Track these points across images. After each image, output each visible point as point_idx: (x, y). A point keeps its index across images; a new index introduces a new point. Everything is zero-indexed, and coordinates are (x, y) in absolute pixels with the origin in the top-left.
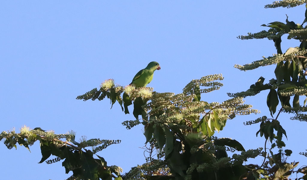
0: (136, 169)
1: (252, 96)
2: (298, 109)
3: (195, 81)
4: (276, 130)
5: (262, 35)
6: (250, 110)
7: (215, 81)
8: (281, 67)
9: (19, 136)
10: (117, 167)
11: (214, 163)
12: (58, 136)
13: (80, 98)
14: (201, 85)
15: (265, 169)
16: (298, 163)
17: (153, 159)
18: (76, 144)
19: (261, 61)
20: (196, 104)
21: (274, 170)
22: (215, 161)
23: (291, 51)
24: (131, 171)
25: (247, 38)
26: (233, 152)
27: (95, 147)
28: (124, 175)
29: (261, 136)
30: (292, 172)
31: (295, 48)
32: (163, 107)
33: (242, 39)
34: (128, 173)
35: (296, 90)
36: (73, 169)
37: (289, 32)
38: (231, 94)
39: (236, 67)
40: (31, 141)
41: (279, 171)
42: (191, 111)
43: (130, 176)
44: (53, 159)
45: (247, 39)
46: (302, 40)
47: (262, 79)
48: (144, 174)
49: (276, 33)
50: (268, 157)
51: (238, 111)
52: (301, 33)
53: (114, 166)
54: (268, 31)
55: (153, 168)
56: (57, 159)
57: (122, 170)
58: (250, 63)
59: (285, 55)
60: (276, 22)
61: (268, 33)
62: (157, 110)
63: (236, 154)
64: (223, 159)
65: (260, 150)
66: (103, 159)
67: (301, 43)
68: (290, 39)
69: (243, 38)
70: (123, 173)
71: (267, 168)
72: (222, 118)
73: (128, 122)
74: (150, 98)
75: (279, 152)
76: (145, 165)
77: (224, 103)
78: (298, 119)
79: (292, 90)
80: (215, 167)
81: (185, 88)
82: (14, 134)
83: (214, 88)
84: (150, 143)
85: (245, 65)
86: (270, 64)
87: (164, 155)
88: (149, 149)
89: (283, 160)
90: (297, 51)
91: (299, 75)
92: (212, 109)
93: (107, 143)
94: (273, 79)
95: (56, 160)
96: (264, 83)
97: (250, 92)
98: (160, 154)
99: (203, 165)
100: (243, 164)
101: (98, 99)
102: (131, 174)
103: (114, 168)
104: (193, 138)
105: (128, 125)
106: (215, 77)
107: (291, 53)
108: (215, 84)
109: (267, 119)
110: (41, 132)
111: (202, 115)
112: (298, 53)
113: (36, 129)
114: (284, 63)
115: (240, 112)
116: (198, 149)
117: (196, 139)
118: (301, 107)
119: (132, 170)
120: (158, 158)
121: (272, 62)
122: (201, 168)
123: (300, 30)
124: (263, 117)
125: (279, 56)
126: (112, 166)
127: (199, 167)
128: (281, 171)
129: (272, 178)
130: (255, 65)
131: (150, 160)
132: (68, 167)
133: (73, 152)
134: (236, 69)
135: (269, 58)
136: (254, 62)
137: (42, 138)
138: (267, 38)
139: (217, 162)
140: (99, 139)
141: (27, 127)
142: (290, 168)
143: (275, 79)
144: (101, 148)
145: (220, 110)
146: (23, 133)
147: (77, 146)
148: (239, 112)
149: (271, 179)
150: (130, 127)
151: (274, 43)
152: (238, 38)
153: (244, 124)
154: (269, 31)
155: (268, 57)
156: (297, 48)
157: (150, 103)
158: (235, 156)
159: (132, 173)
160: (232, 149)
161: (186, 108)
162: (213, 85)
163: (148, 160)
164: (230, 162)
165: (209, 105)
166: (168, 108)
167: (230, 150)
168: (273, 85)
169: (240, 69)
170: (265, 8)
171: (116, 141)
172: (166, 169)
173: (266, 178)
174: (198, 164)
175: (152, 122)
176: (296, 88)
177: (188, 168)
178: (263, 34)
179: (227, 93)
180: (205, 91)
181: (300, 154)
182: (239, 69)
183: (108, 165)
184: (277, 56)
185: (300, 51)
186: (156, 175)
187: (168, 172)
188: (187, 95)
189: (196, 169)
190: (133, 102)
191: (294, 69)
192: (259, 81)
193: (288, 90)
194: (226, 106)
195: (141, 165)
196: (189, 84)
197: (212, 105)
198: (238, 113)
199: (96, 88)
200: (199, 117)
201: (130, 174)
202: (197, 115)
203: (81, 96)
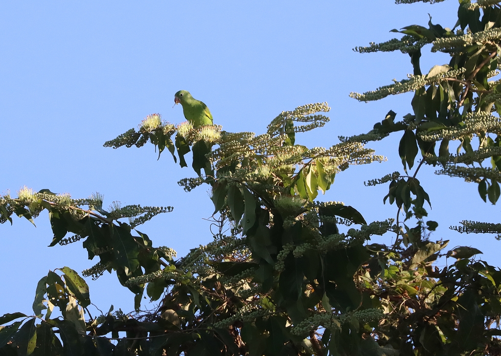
0: (197, 252)
1: (377, 141)
2: (447, 158)
3: (286, 114)
4: (414, 194)
5: (391, 46)
6: (372, 156)
7: (317, 114)
8: (422, 95)
9: (17, 203)
10: (169, 249)
11: (320, 243)
12: (76, 201)
13: (108, 144)
14: (296, 119)
15: (397, 250)
16: (447, 241)
17: (225, 236)
18: (104, 214)
19: (391, 86)
20: (288, 150)
21: (410, 253)
22: (322, 240)
23: (437, 71)
24: (189, 254)
25: (368, 50)
26: (349, 225)
27: (133, 219)
28: (179, 260)
29: (391, 202)
30: (438, 256)
31: (443, 65)
32: (238, 155)
33: (361, 52)
34: (186, 258)
35: (445, 132)
36: (101, 253)
37: (434, 42)
38: (344, 137)
39: (352, 97)
40: (35, 211)
41: (419, 255)
42: (281, 161)
43: (188, 262)
44: (69, 238)
45: (369, 52)
46: (453, 54)
47: (392, 114)
48: (210, 258)
49: (414, 42)
50: (402, 234)
51: (352, 159)
52: (453, 44)
53: (164, 247)
54: (400, 40)
55: (226, 251)
56: (75, 238)
57: (175, 253)
58: (374, 90)
59: (428, 78)
60: (413, 25)
61: (402, 43)
62: (228, 160)
63: (353, 229)
64: (332, 237)
65: (390, 223)
66: (146, 237)
67: (452, 57)
68: (436, 51)
69: (362, 50)
70: (177, 258)
71: (400, 249)
72: (330, 170)
73: (188, 181)
74: (217, 141)
75: (418, 225)
76: (212, 245)
77: (332, 148)
78: (447, 173)
79: (438, 132)
80: (321, 249)
81: (270, 125)
82: (8, 200)
83: (315, 124)
84: (221, 213)
85: (366, 93)
86: (404, 92)
87: (241, 231)
88: (219, 222)
89: (424, 237)
90: (446, 70)
91: (449, 107)
92: (314, 158)
93: (152, 212)
94: (409, 114)
95: (74, 240)
96: (396, 121)
97: (374, 135)
98: (235, 229)
99: (302, 247)
100: (364, 245)
101: (136, 145)
102: (189, 259)
103: (163, 250)
104: (287, 204)
105: (188, 185)
106: (317, 108)
107: (436, 74)
108: (317, 118)
109: (401, 177)
110: (50, 196)
111: (298, 167)
112: (448, 74)
113: (42, 191)
114: (426, 90)
115: (356, 159)
116: (295, 221)
117: (292, 207)
118: (452, 157)
119: (191, 252)
120: (233, 234)
121: (408, 88)
122: (300, 251)
123: (450, 38)
124: (394, 173)
125: (418, 78)
126: (160, 247)
127: (297, 250)
128: (422, 254)
129: (406, 264)
130: (382, 93)
131: (219, 238)
132: (93, 251)
133: (100, 226)
134: (353, 98)
135: (403, 82)
136: (380, 88)
137: (52, 205)
138: (399, 51)
139: (325, 242)
140: (139, 206)
141: (29, 188)
142: (436, 250)
143: (413, 114)
144: (143, 220)
145: (326, 159)
146: (23, 198)
147: (105, 217)
148: (355, 161)
149: (406, 266)
150: (191, 188)
151: (410, 58)
152: (355, 50)
153: (365, 184)
154: (403, 39)
155: (400, 81)
156: (446, 67)
157: (218, 150)
158: (351, 232)
159: (191, 257)
160: (347, 220)
161: (273, 156)
162: (314, 119)
163: (217, 238)
164: (345, 241)
165: (309, 151)
166: (246, 156)
167: (344, 223)
168: (410, 123)
169: (359, 99)
170: (396, 3)
171: (165, 208)
172: (244, 251)
173: (399, 265)
174: (294, 244)
175: (224, 179)
176: (446, 129)
177: (280, 252)
178: (393, 45)
179: (339, 137)
180: (303, 129)
181: (451, 228)
182: (356, 98)
183: (154, 246)
184: (416, 79)
185: (450, 70)
186: (228, 260)
187: (246, 256)
188: (274, 135)
189: (291, 252)
190: (191, 147)
191: (442, 99)
192: (387, 118)
193: (432, 131)
194: (336, 153)
195: (205, 245)
196: (277, 118)
197: (313, 152)
198: (353, 161)
199: (133, 129)
200: (294, 169)
201: (187, 259)
202: (291, 166)
203: (111, 142)
